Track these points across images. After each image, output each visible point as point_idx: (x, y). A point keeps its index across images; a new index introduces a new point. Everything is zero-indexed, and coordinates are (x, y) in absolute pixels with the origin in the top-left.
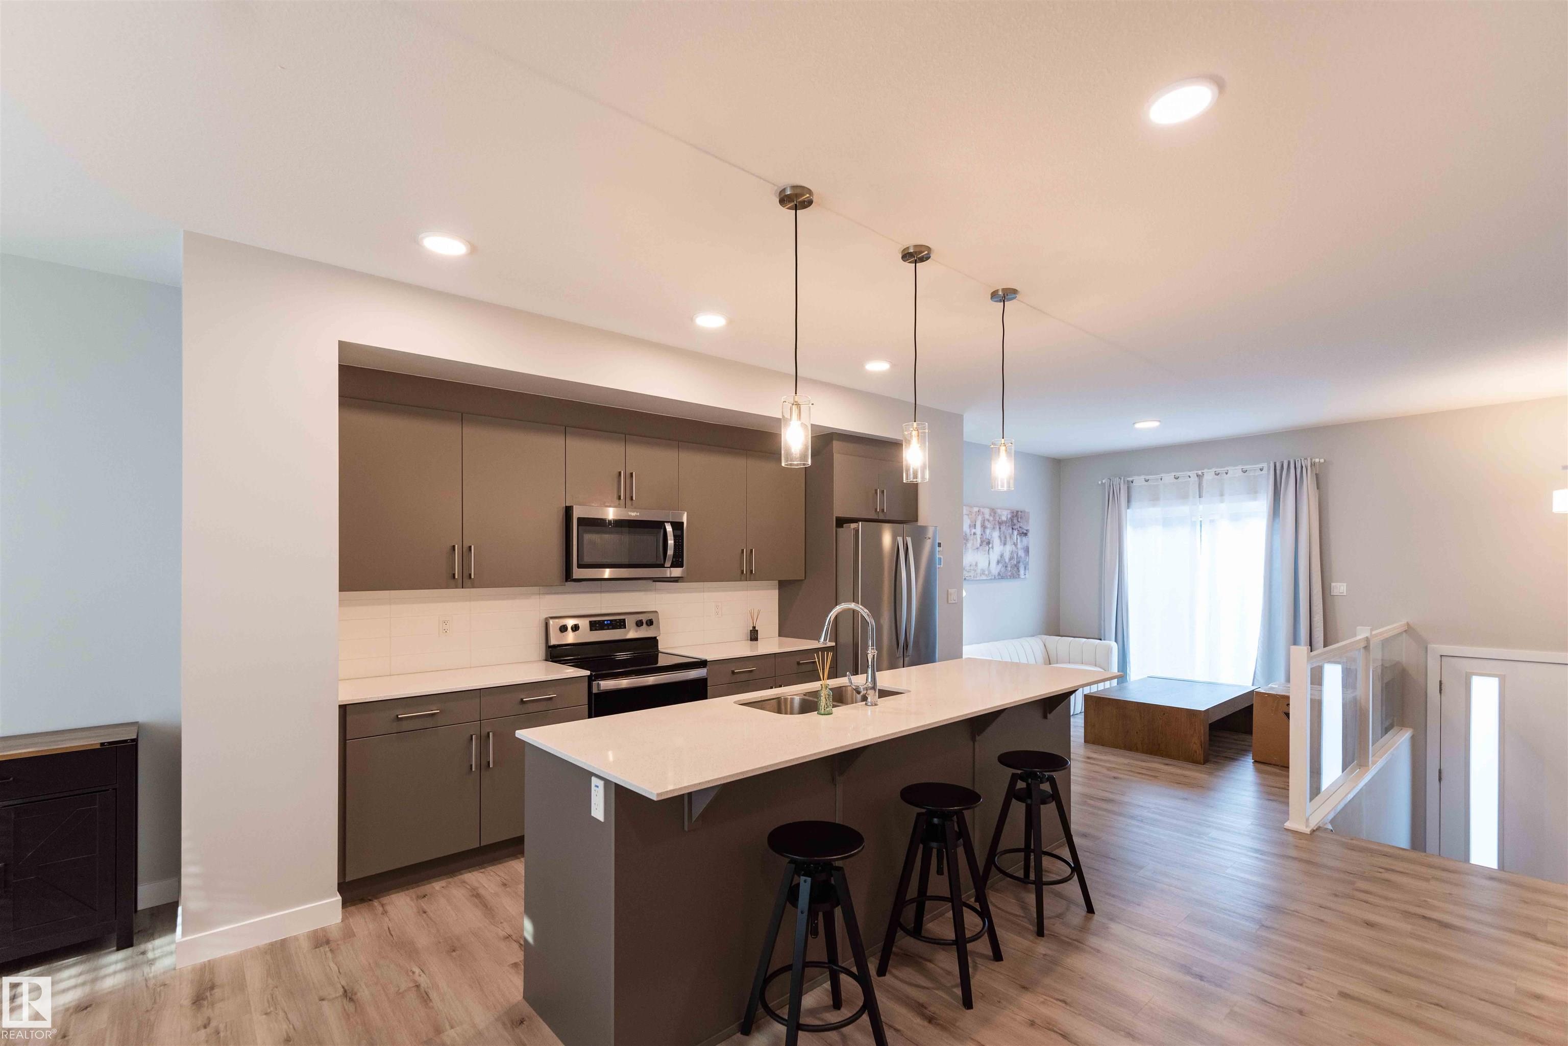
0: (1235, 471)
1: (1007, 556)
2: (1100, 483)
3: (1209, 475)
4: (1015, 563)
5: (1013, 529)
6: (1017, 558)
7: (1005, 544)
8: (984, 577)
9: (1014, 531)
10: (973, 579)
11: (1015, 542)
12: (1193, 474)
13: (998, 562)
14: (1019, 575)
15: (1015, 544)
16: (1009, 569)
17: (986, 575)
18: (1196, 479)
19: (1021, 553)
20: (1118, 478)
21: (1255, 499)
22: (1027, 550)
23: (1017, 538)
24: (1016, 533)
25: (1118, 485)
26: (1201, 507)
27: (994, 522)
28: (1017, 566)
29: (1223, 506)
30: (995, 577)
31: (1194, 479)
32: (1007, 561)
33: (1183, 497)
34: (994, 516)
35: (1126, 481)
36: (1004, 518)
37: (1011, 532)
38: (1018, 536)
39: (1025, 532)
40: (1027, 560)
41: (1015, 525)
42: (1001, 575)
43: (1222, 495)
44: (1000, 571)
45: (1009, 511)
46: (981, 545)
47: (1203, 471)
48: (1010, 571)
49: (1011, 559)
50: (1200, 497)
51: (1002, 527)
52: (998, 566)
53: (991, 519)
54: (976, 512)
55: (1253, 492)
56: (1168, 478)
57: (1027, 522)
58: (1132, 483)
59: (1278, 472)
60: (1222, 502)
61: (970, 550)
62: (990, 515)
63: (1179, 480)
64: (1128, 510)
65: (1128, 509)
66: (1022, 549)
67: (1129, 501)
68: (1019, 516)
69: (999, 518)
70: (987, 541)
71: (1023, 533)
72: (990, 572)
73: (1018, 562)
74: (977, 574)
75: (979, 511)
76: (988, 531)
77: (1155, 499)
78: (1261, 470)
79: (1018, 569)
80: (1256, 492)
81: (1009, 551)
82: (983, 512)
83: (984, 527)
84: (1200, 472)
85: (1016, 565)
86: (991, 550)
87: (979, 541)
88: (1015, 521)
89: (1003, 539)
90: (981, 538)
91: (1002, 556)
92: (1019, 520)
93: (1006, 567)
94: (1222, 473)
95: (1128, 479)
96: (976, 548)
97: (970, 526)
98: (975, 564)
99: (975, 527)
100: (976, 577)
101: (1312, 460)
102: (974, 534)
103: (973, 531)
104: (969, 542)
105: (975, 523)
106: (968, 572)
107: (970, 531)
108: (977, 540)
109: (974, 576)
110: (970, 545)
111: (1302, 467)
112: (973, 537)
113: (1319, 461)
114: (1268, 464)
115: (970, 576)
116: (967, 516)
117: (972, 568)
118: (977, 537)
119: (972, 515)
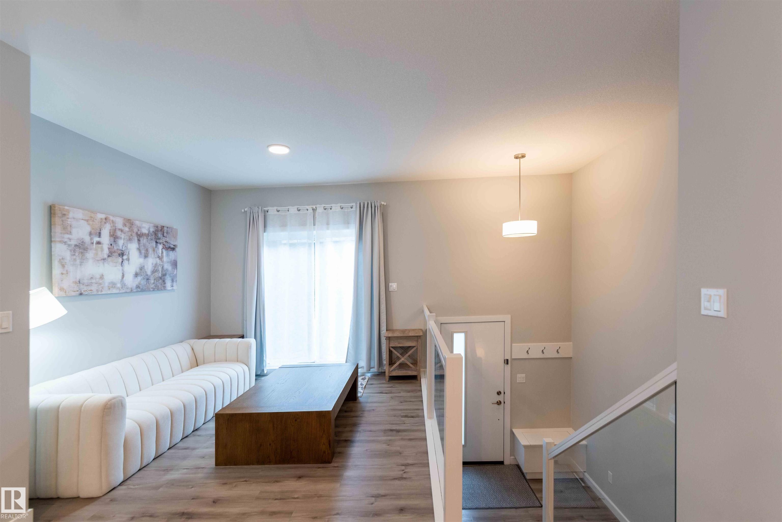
0: (336, 208)
1: (149, 268)
2: (243, 211)
3: (320, 210)
4: (160, 275)
5: (157, 242)
6: (162, 272)
7: (146, 257)
8: (115, 291)
9: (159, 244)
10: (95, 293)
11: (160, 255)
12: (309, 208)
13: (136, 275)
14: (165, 287)
15: (160, 258)
16: (152, 281)
17: (118, 288)
18: (312, 211)
19: (168, 267)
20: (257, 207)
21: (348, 228)
22: (175, 264)
23: (162, 252)
24: (160, 247)
25: (257, 213)
26: (315, 232)
27: (130, 233)
28: (162, 278)
29: (328, 232)
30: (131, 290)
31: (310, 211)
32: (149, 273)
33: (303, 224)
34: (131, 227)
35: (263, 210)
36: (145, 231)
37: (155, 246)
38: (164, 250)
39: (172, 246)
40: (175, 273)
41: (159, 239)
42: (141, 288)
43: (328, 224)
44: (140, 284)
45: (153, 225)
46: (109, 256)
47: (316, 206)
48: (154, 283)
49: (154, 272)
50: (314, 225)
51: (141, 239)
52: (136, 279)
53: (126, 229)
54: (101, 219)
55: (347, 223)
56: (293, 210)
57: (175, 237)
58: (268, 212)
59: (362, 209)
60: (328, 229)
61: (91, 261)
62: (125, 225)
63: (300, 212)
64: (265, 234)
65: (264, 232)
66: (168, 262)
67: (265, 226)
68: (165, 231)
69: (138, 230)
70: (120, 252)
71: (170, 247)
72: (123, 285)
73: (164, 275)
74: (103, 288)
75: (106, 219)
76: (121, 242)
77: (284, 226)
78: (352, 208)
79: (164, 281)
80: (348, 223)
81: (152, 264)
82: (112, 221)
83: (114, 237)
84: (314, 207)
85: (161, 278)
86: (126, 263)
87: (106, 251)
88: (160, 235)
89: (143, 251)
90: (109, 249)
91: (142, 268)
92: (165, 234)
93: (148, 279)
94: (328, 208)
95: (264, 209)
96: (102, 259)
97: (90, 234)
98: (100, 277)
99: (100, 235)
100: (101, 291)
101: (381, 203)
102: (99, 243)
103: (96, 239)
104: (88, 251)
105: (100, 231)
106: (88, 285)
107: (91, 239)
108: (102, 250)
109: (97, 291)
110: (90, 255)
111: (375, 206)
112: (96, 247)
113: (385, 204)
114: (356, 204)
115: (91, 290)
116: (86, 222)
117: (94, 281)
118: (102, 247)
119: (93, 221)
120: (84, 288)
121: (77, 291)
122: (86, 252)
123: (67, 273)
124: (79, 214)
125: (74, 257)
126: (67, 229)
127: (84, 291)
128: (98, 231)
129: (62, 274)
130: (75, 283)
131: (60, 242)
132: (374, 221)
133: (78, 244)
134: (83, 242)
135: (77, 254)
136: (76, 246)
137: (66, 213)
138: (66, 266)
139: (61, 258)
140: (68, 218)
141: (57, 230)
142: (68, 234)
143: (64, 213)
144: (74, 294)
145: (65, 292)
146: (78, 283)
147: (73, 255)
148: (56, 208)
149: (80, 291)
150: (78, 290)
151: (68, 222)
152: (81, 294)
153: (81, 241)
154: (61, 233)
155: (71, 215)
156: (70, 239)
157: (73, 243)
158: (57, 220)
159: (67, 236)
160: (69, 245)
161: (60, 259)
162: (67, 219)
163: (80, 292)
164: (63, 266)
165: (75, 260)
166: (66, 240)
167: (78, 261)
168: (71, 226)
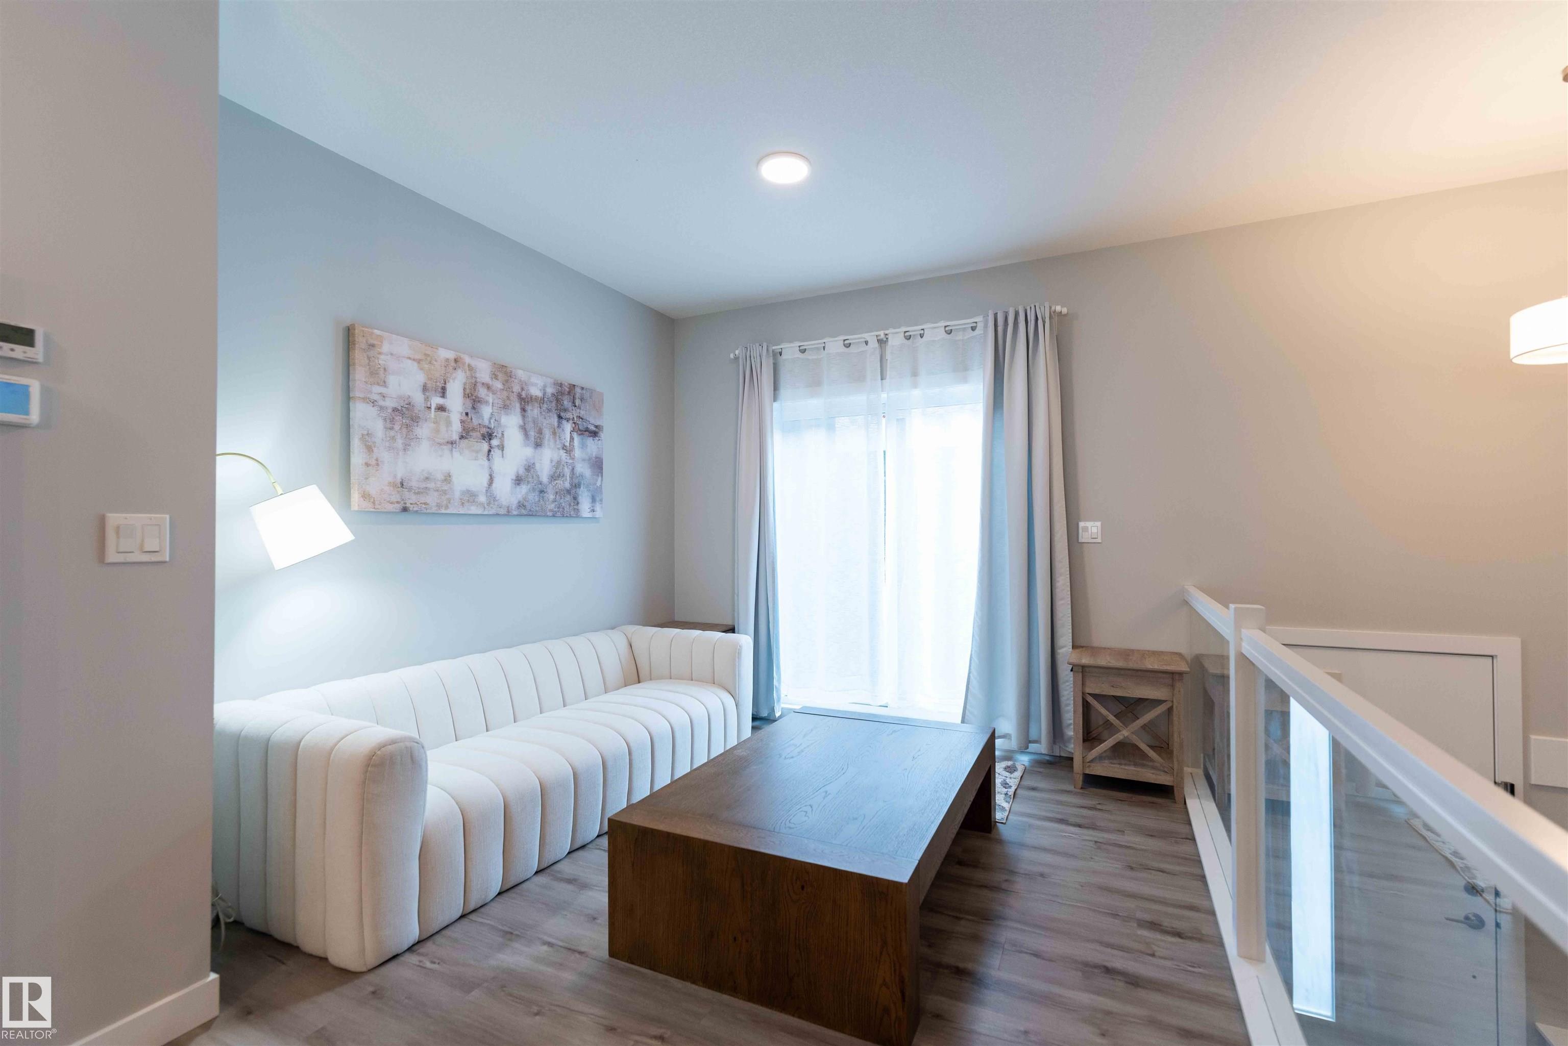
0: (935, 332)
1: (544, 469)
2: (732, 356)
3: (896, 340)
4: (567, 485)
5: (560, 417)
6: (571, 478)
7: (538, 445)
8: (474, 510)
9: (564, 422)
10: (434, 510)
11: (567, 444)
12: (871, 337)
13: (518, 481)
14: (577, 511)
15: (568, 450)
16: (552, 497)
17: (482, 504)
18: (877, 345)
19: (583, 469)
20: (757, 345)
21: (965, 380)
22: (598, 465)
23: (572, 439)
24: (568, 427)
25: (758, 357)
26: (884, 396)
27: (505, 394)
28: (572, 492)
29: (916, 393)
30: (508, 512)
31: (873, 344)
32: (545, 479)
33: (857, 377)
34: (507, 381)
35: (771, 352)
36: (536, 392)
37: (556, 424)
38: (575, 435)
39: (592, 428)
40: (599, 484)
41: (566, 410)
42: (528, 507)
43: (915, 374)
44: (525, 499)
45: (552, 381)
46: (462, 437)
47: (887, 332)
48: (554, 501)
49: (554, 477)
50: (882, 379)
51: (529, 408)
52: (518, 488)
53: (498, 385)
54: (447, 360)
55: (961, 369)
56: (835, 345)
57: (598, 408)
58: (781, 355)
59: (1000, 329)
60: (915, 385)
61: (425, 446)
62: (495, 376)
63: (852, 349)
64: (775, 405)
65: (775, 401)
66: (584, 460)
67: (776, 388)
68: (578, 396)
69: (522, 389)
70: (484, 430)
71: (587, 430)
72: (492, 498)
73: (577, 486)
74: (449, 500)
75: (456, 361)
76: (486, 411)
77: (815, 383)
78: (973, 329)
79: (575, 498)
80: (966, 369)
81: (552, 461)
82: (469, 365)
83: (473, 400)
84: (882, 334)
85: (569, 492)
86: (496, 453)
87: (456, 427)
88: (567, 403)
89: (532, 433)
90: (462, 422)
91: (529, 468)
92: (578, 402)
93: (542, 492)
94: (914, 335)
95: (774, 348)
96: (448, 442)
97: (425, 389)
98: (443, 478)
99: (443, 392)
100: (447, 507)
101: (1053, 308)
102: (441, 408)
103: (436, 400)
104: (420, 423)
105: (445, 383)
106: (418, 493)
107: (425, 400)
108: (449, 423)
109: (439, 506)
110: (424, 431)
111: (1037, 319)
112: (435, 416)
113: (1065, 311)
114: (984, 317)
115: (425, 504)
116: (415, 364)
117: (431, 485)
118: (448, 417)
119: (430, 363)
120: (411, 499)
121: (398, 502)
122: (416, 424)
123: (378, 465)
124: (402, 346)
125: (392, 433)
126: (377, 375)
127: (411, 504)
128: (440, 385)
129: (367, 465)
130: (393, 485)
131: (365, 400)
132: (1034, 358)
133: (400, 408)
134: (409, 404)
135: (397, 427)
136: (395, 410)
137: (375, 342)
138: (375, 450)
139: (365, 432)
140: (380, 353)
141: (360, 375)
142: (378, 384)
143: (372, 341)
144: (390, 508)
145: (374, 503)
146: (400, 486)
147: (390, 429)
148: (356, 331)
149: (402, 502)
150: (399, 500)
151: (380, 362)
152: (405, 509)
153: (406, 402)
154: (366, 382)
155: (385, 348)
156: (384, 397)
157: (390, 404)
158: (359, 356)
159: (377, 389)
160: (382, 408)
161: (363, 435)
162: (378, 356)
163: (404, 505)
164: (369, 449)
165: (393, 438)
166: (376, 397)
167: (400, 443)
168: (385, 369)
